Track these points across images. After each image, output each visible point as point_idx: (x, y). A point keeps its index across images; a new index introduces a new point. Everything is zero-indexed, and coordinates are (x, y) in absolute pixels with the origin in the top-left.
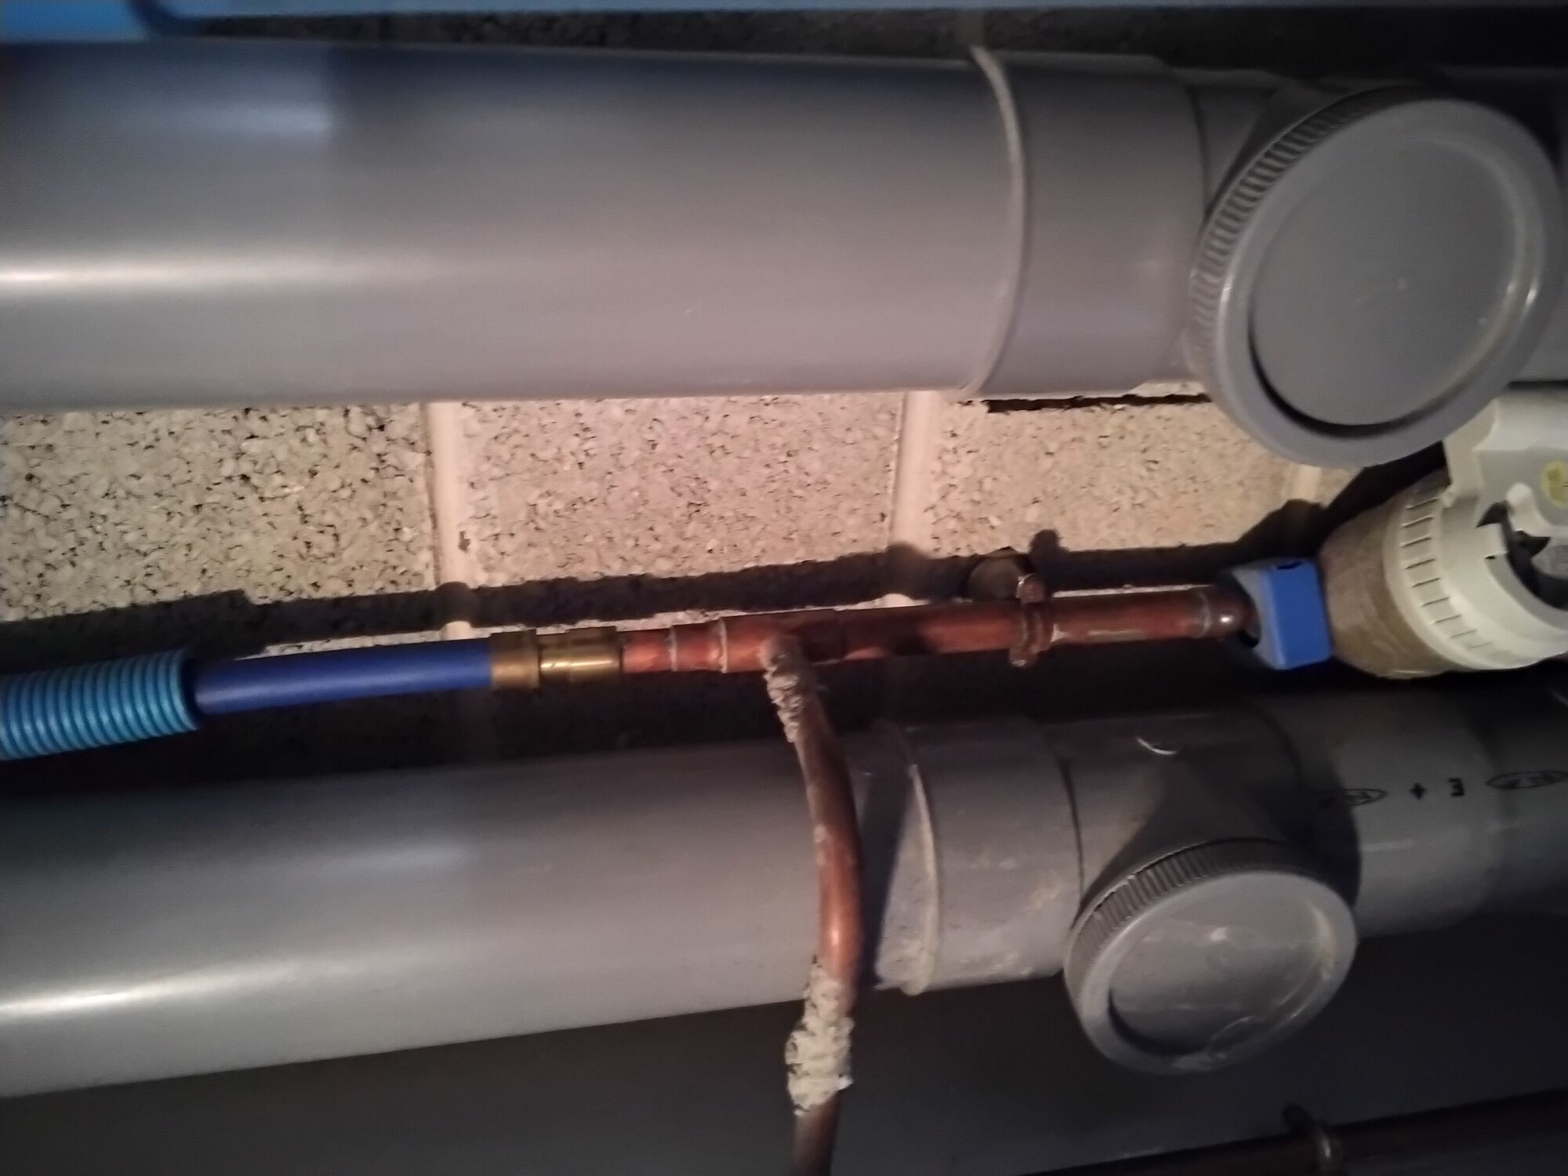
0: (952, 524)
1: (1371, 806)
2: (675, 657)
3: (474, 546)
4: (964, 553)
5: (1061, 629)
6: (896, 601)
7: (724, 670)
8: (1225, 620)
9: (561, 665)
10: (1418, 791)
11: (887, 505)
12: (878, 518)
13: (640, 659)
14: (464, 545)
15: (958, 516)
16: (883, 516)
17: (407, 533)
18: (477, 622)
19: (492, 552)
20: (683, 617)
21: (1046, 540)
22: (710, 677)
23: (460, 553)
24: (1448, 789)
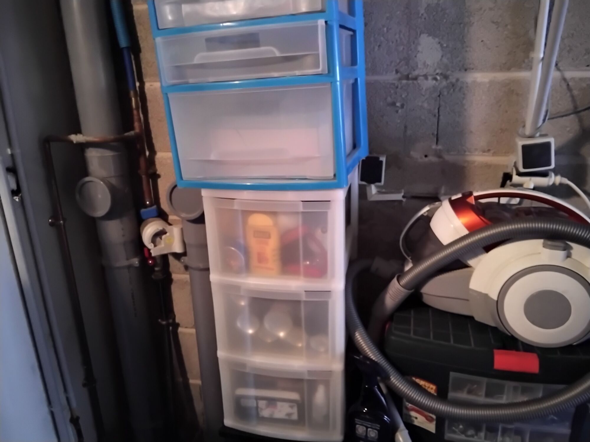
2: (136, 118)
3: (151, 87)
6: (147, 153)
7: (134, 125)
8: (148, 203)
9: (133, 101)
10: (123, 229)
11: (162, 150)
13: (135, 112)
15: (162, 162)
17: (152, 77)
18: (139, 87)
19: (151, 90)
20: (142, 119)
21: (159, 176)
24: (124, 234)
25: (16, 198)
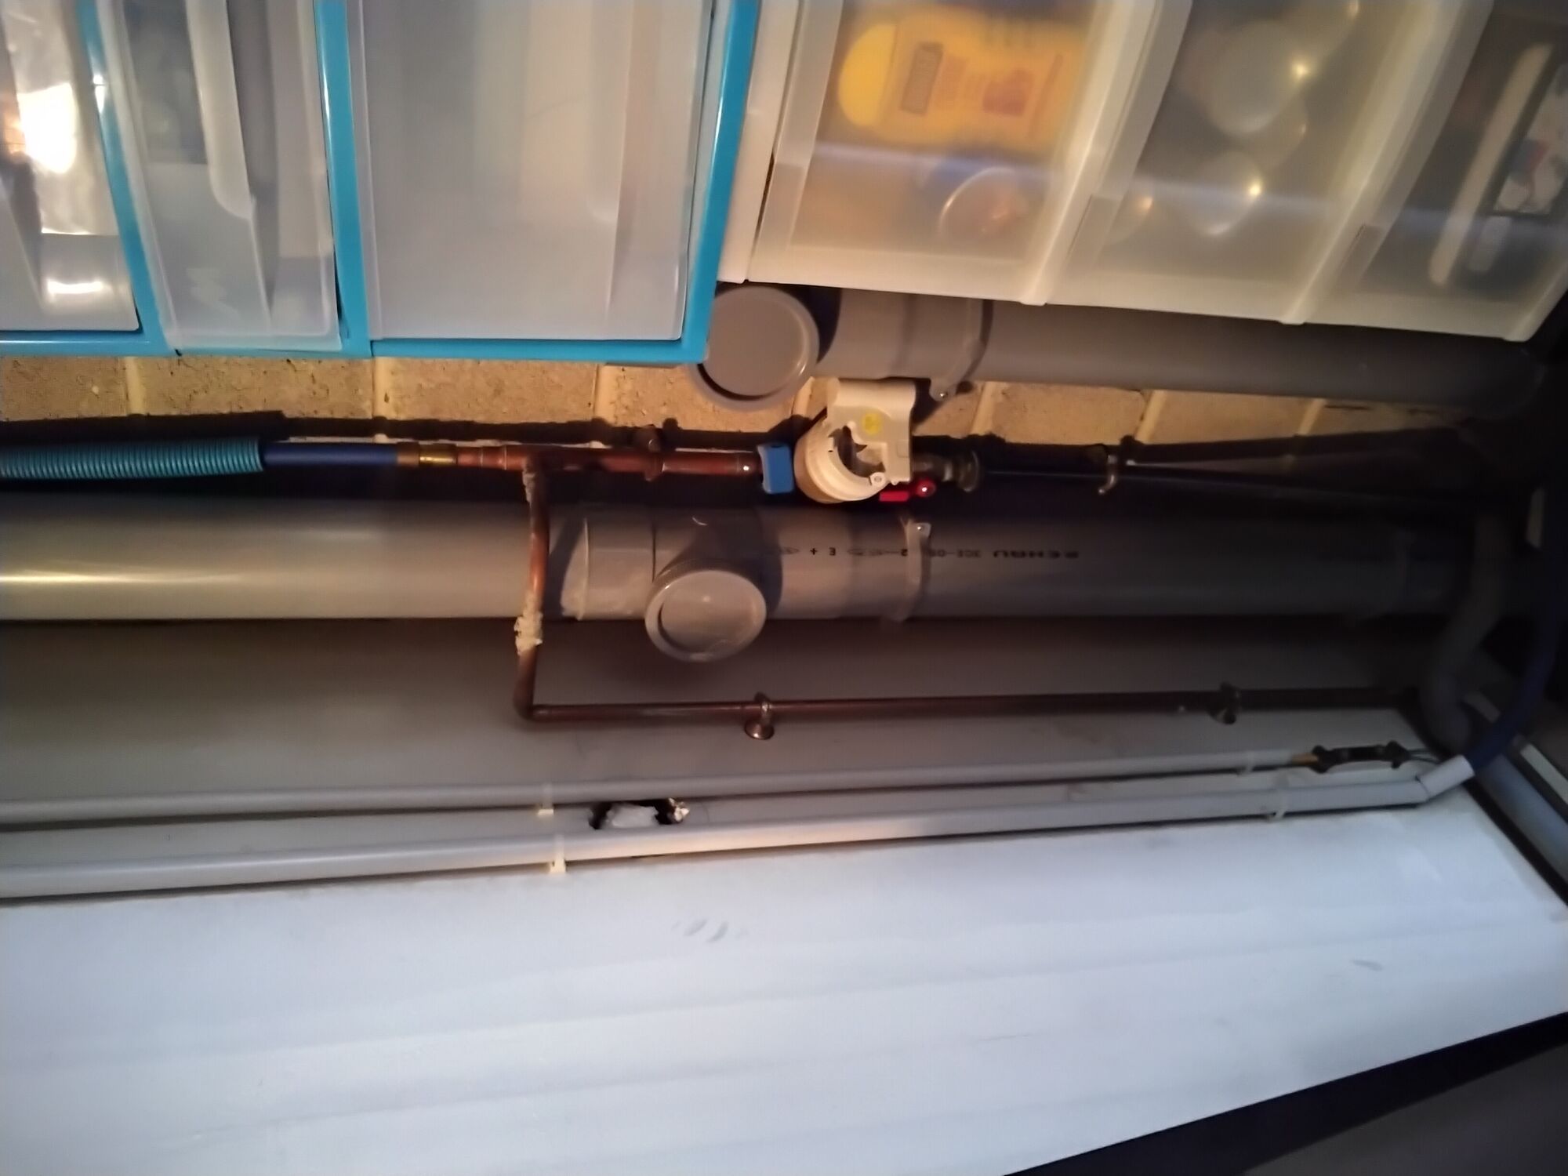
0: (624, 411)
1: (791, 556)
2: (482, 460)
3: (391, 400)
4: (630, 425)
5: (666, 465)
6: (597, 445)
7: (505, 469)
8: (746, 468)
9: (429, 459)
10: (814, 551)
11: (592, 400)
12: (587, 405)
13: (466, 460)
14: (386, 399)
15: (627, 408)
16: (590, 404)
17: (360, 392)
18: (390, 435)
19: (399, 403)
20: (489, 443)
21: (671, 423)
22: (498, 472)
23: (385, 403)
24: (829, 551)
25: (681, 813)
